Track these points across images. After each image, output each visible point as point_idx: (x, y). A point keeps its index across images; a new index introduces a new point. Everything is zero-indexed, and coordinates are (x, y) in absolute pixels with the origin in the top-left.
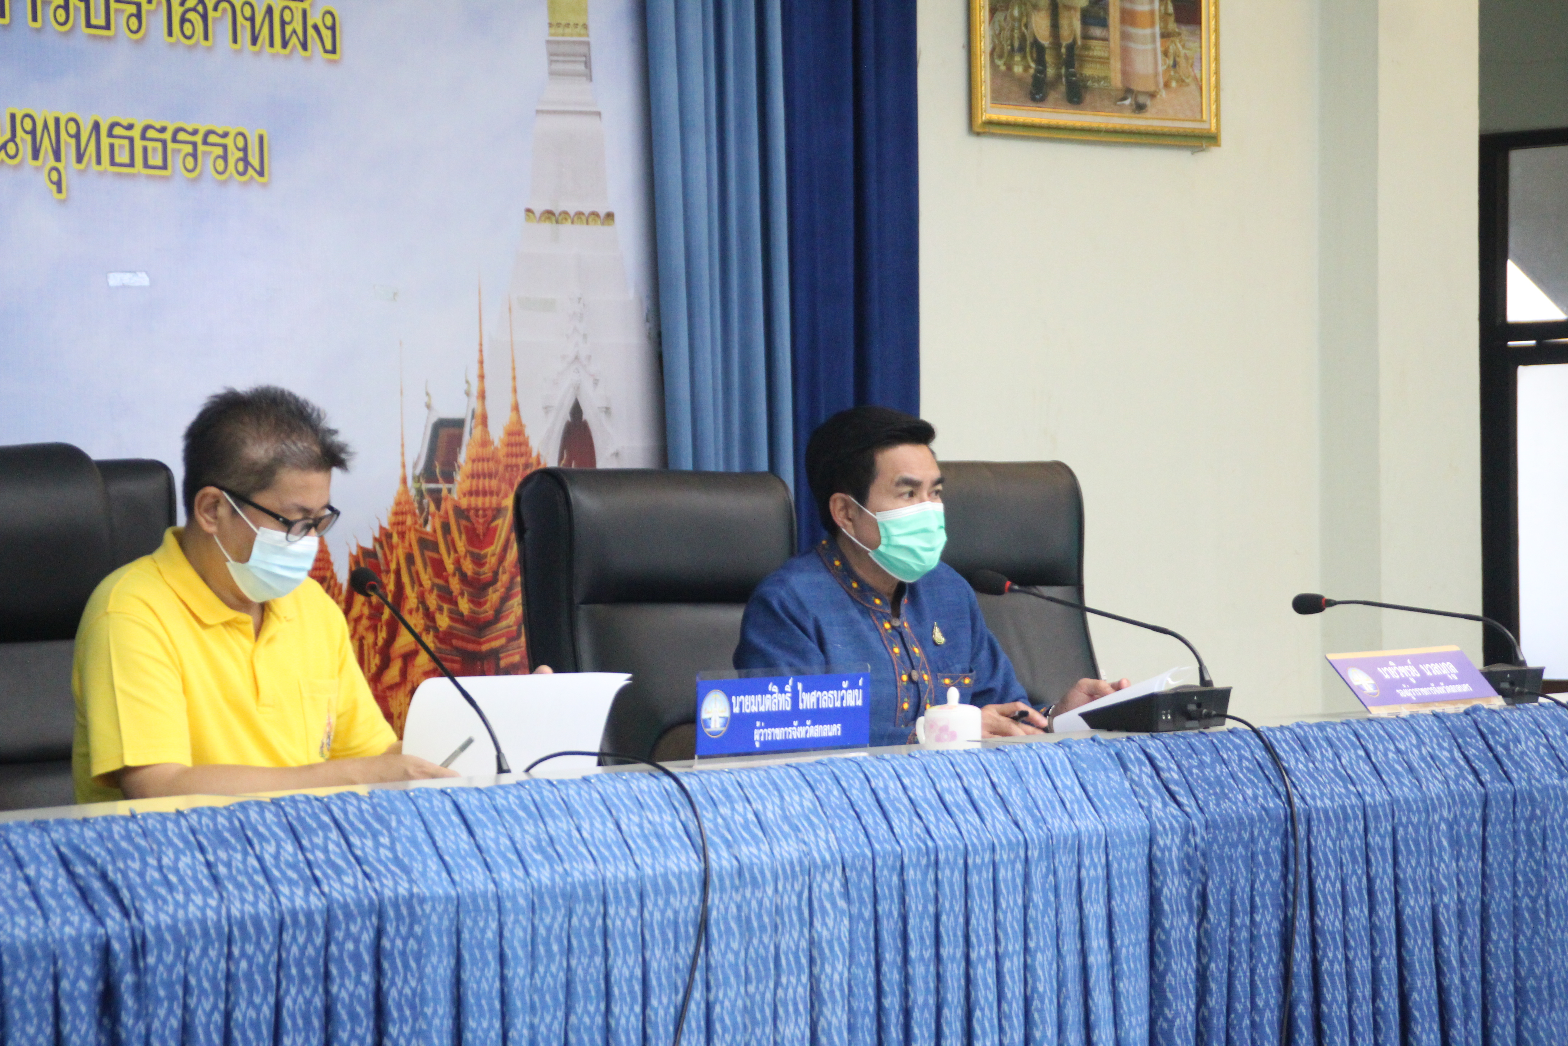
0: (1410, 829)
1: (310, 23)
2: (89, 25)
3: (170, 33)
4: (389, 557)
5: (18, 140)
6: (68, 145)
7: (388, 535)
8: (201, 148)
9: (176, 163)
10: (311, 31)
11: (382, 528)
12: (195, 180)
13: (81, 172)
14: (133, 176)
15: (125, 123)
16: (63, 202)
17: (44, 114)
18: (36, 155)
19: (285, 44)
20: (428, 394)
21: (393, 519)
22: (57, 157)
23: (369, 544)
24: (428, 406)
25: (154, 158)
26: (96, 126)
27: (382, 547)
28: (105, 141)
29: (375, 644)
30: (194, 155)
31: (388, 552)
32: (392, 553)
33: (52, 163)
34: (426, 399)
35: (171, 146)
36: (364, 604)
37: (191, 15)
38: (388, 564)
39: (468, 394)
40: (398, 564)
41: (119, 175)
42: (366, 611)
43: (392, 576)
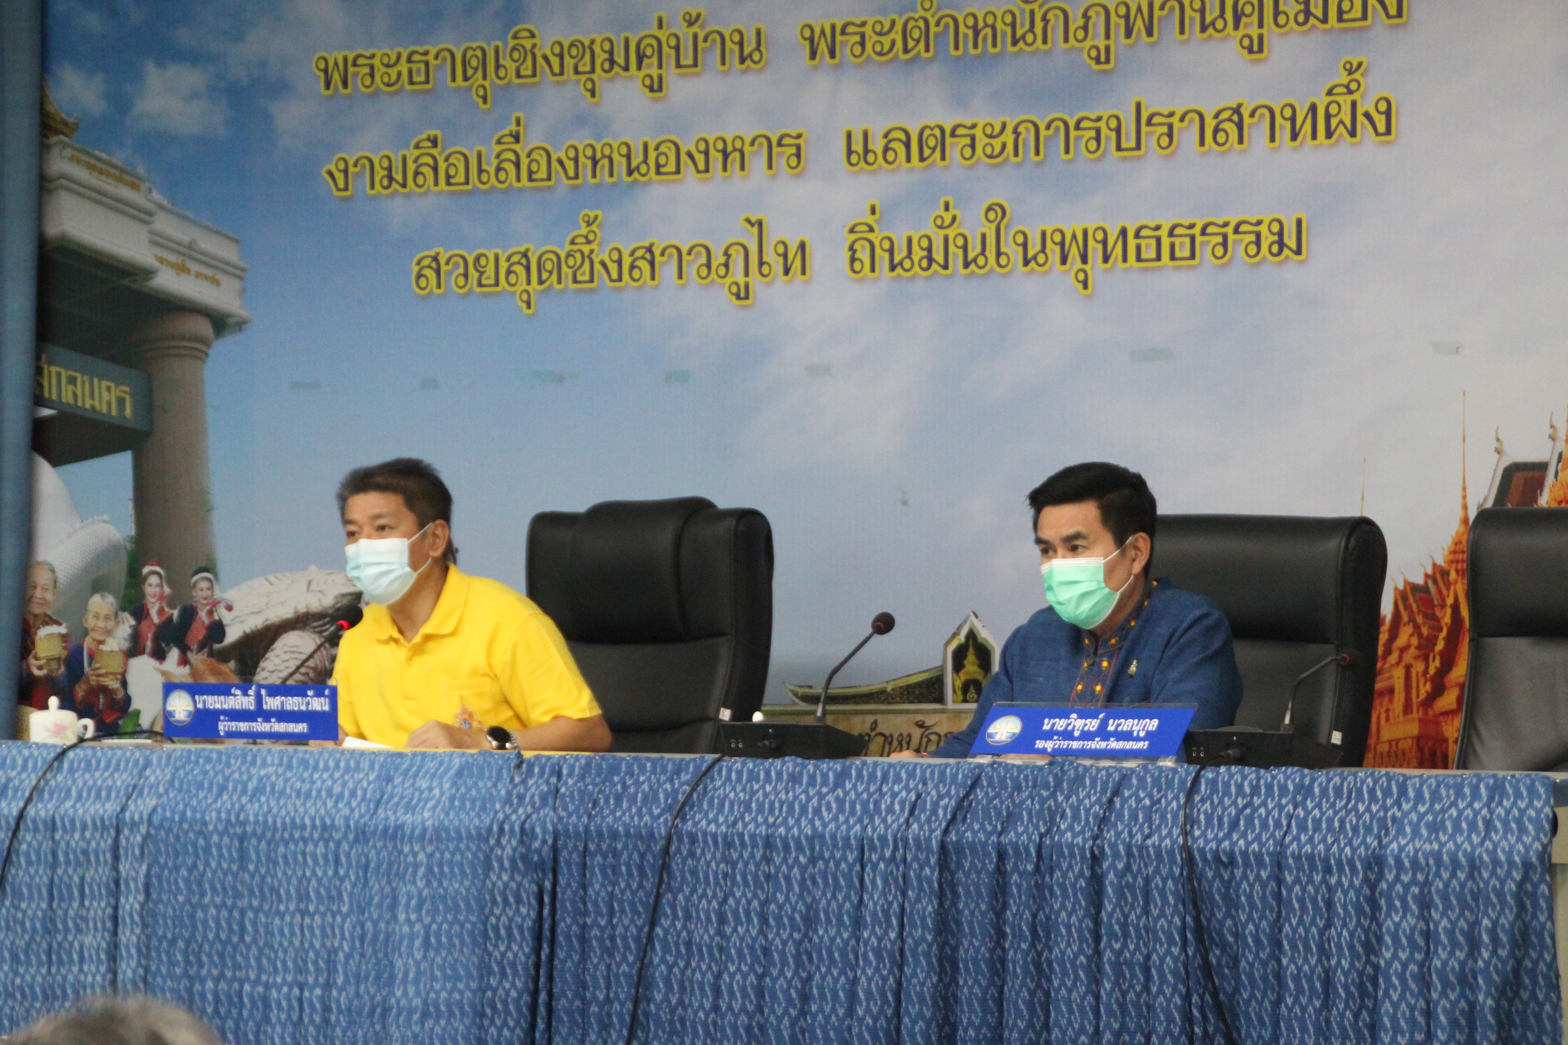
0: (832, 863)
1: (1360, 111)
2: (1119, 148)
3: (1202, 143)
4: (1445, 592)
5: (1048, 251)
6: (1095, 250)
7: (1445, 573)
8: (1231, 237)
9: (1205, 253)
10: (1360, 119)
11: (1434, 565)
12: (1223, 266)
13: (1107, 271)
14: (1159, 269)
15: (1152, 225)
16: (1090, 296)
17: (1073, 226)
18: (1064, 261)
19: (1329, 134)
20: (1498, 440)
21: (1451, 557)
22: (1084, 259)
23: (1420, 580)
24: (1498, 451)
25: (1181, 249)
26: (1124, 232)
27: (1435, 582)
28: (1132, 243)
29: (1426, 671)
30: (1225, 244)
31: (1443, 589)
32: (1448, 589)
33: (1079, 265)
34: (1496, 444)
35: (1199, 239)
36: (1412, 635)
37: (1226, 126)
38: (1443, 600)
39: (1553, 438)
40: (1456, 598)
41: (1145, 269)
42: (1415, 641)
43: (1449, 611)
